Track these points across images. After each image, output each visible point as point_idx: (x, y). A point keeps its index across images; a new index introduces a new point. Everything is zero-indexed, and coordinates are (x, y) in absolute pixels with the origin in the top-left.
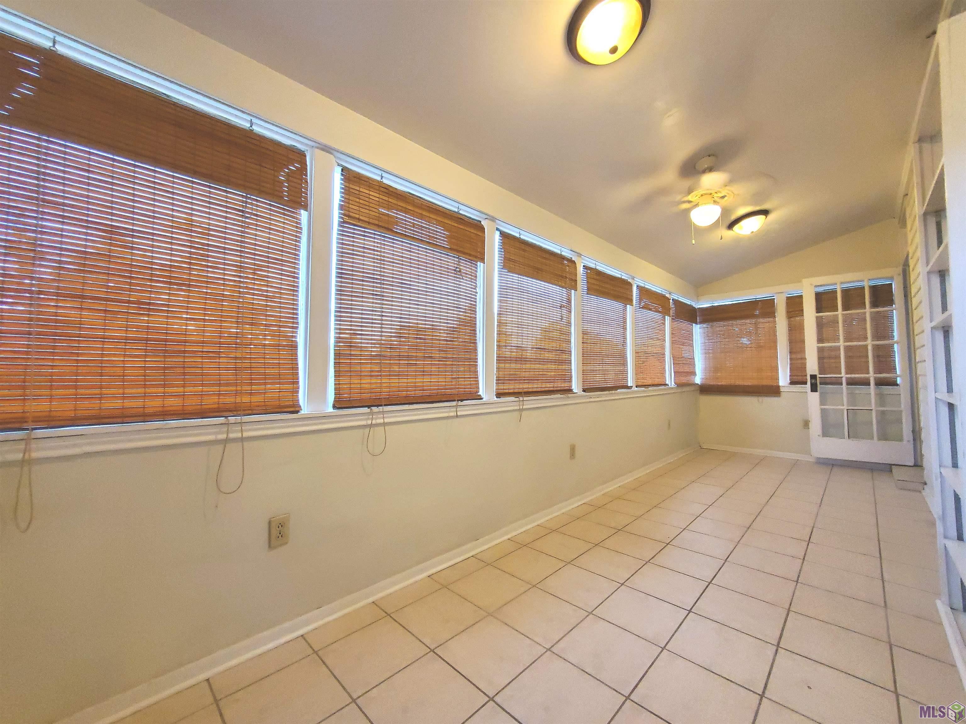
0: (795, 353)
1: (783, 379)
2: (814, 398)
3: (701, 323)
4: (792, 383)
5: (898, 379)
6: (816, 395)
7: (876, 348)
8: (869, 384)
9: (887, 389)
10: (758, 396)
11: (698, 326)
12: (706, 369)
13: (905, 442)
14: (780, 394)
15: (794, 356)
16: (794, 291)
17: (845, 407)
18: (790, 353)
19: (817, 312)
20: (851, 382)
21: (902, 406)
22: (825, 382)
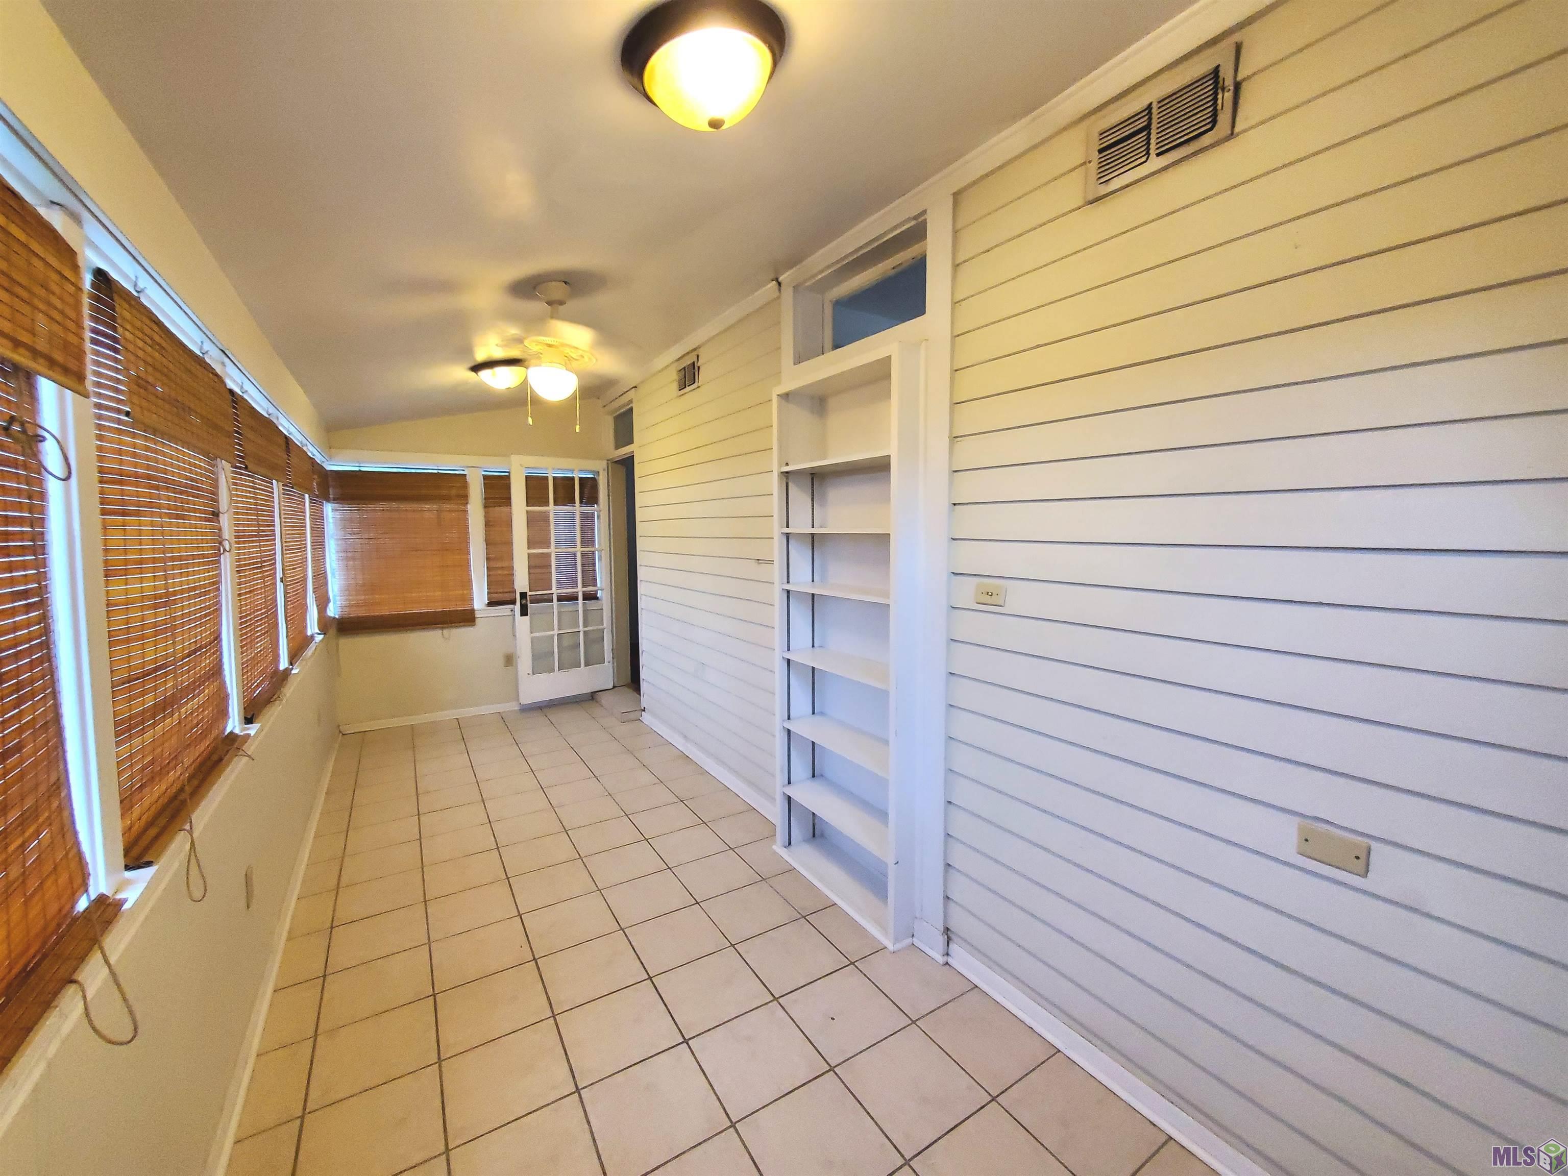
0: (496, 559)
1: (479, 598)
2: (523, 623)
3: (336, 500)
4: (491, 604)
5: (599, 592)
6: (527, 618)
7: (583, 554)
8: (577, 599)
9: (592, 604)
10: (442, 628)
11: (329, 505)
12: (348, 590)
13: (606, 663)
14: (475, 621)
15: (493, 564)
16: (496, 467)
17: (556, 632)
18: (487, 559)
19: (527, 506)
20: (560, 599)
21: (605, 625)
22: (536, 600)
